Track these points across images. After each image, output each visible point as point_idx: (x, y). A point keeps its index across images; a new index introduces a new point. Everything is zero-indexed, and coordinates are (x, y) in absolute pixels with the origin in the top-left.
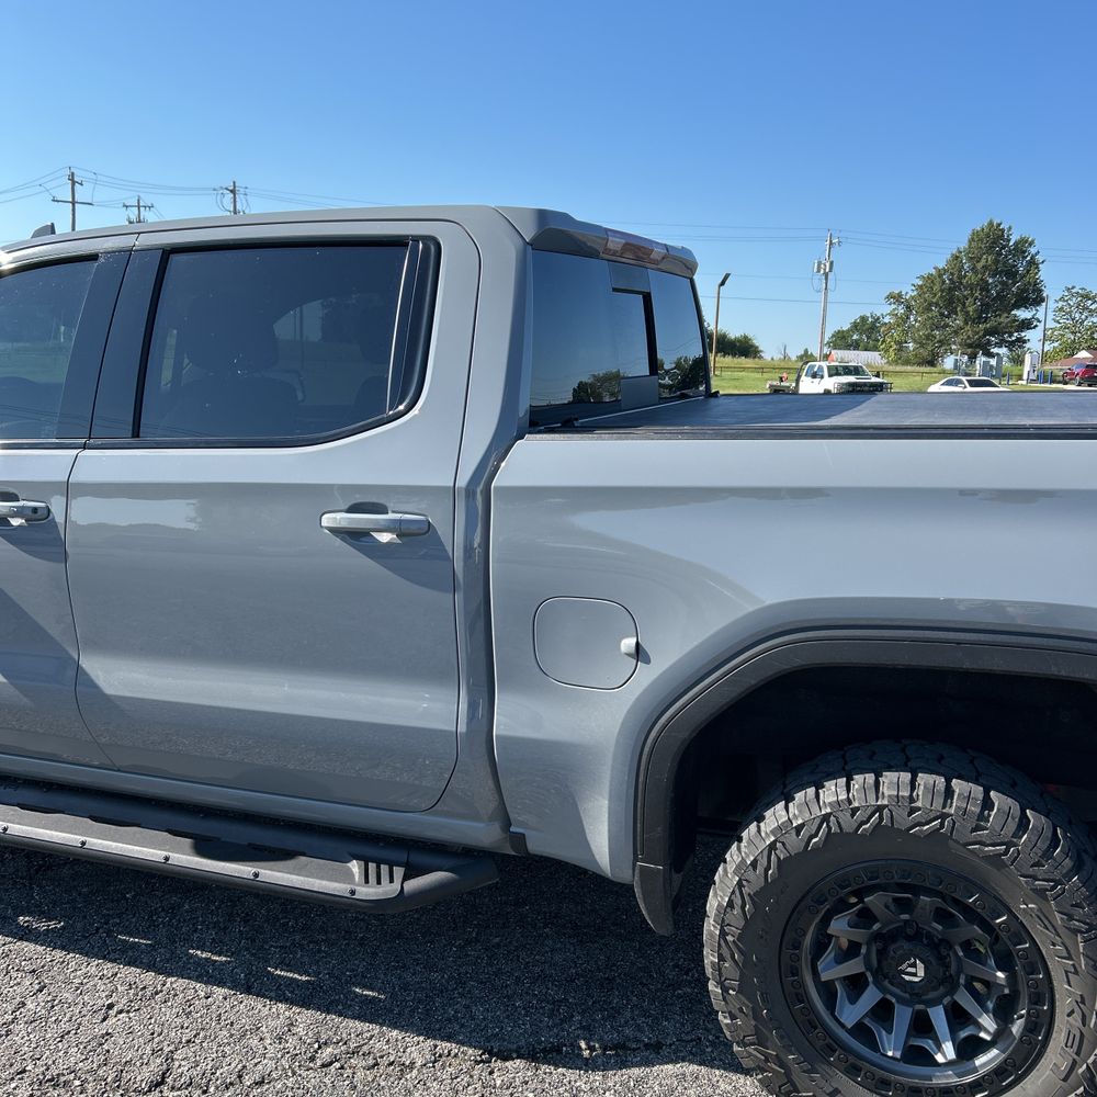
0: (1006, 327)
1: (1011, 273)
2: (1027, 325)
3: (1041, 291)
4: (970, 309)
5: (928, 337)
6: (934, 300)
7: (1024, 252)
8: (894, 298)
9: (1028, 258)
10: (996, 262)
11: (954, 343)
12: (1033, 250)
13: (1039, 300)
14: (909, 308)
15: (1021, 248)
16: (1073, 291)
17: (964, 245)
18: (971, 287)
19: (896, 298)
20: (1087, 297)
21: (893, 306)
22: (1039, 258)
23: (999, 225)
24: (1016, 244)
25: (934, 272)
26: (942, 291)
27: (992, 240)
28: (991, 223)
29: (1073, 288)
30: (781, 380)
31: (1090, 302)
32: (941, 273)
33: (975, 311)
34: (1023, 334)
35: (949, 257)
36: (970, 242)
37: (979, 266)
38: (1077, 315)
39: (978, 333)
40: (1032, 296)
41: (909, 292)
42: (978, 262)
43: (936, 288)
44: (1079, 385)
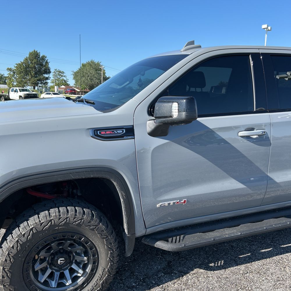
0: (42, 79)
1: (42, 65)
2: (47, 78)
3: (50, 70)
4: (32, 74)
5: (21, 81)
6: (22, 71)
7: (44, 59)
8: (9, 70)
9: (46, 61)
10: (37, 61)
11: (29, 83)
12: (46, 59)
13: (50, 72)
14: (14, 73)
15: (43, 58)
16: (57, 70)
17: (28, 56)
18: (32, 68)
19: (10, 70)
20: (60, 72)
21: (9, 72)
22: (48, 61)
23: (37, 51)
24: (42, 57)
25: (20, 63)
26: (24, 68)
27: (35, 55)
28: (34, 51)
29: (57, 69)
30: (2, 93)
31: (61, 73)
32: (22, 63)
33: (34, 74)
34: (47, 81)
35: (24, 59)
36: (29, 55)
37: (33, 62)
38: (58, 76)
39: (35, 80)
40: (48, 71)
41: (14, 68)
42: (33, 61)
43: (22, 67)
44: (69, 94)
